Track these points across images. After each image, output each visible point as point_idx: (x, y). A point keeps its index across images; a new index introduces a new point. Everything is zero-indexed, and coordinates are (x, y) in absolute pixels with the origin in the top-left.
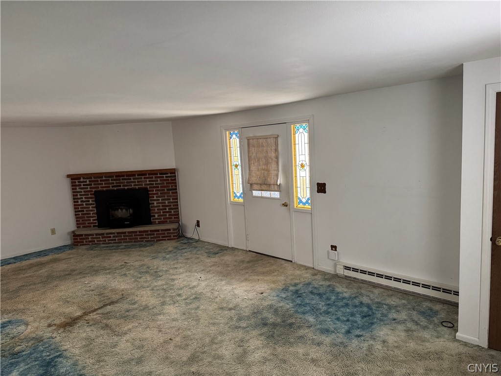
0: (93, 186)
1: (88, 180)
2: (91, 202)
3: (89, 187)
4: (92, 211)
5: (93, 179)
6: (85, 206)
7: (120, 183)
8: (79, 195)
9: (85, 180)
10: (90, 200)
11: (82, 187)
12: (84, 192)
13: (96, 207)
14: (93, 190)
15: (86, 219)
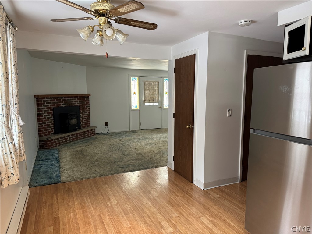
0: (52, 104)
1: (49, 100)
2: (50, 116)
3: (49, 104)
4: (51, 122)
5: (52, 99)
6: (46, 119)
7: (66, 102)
8: (43, 111)
9: (47, 100)
10: (50, 114)
11: (46, 104)
12: (47, 108)
13: (54, 119)
14: (52, 107)
15: (47, 129)
